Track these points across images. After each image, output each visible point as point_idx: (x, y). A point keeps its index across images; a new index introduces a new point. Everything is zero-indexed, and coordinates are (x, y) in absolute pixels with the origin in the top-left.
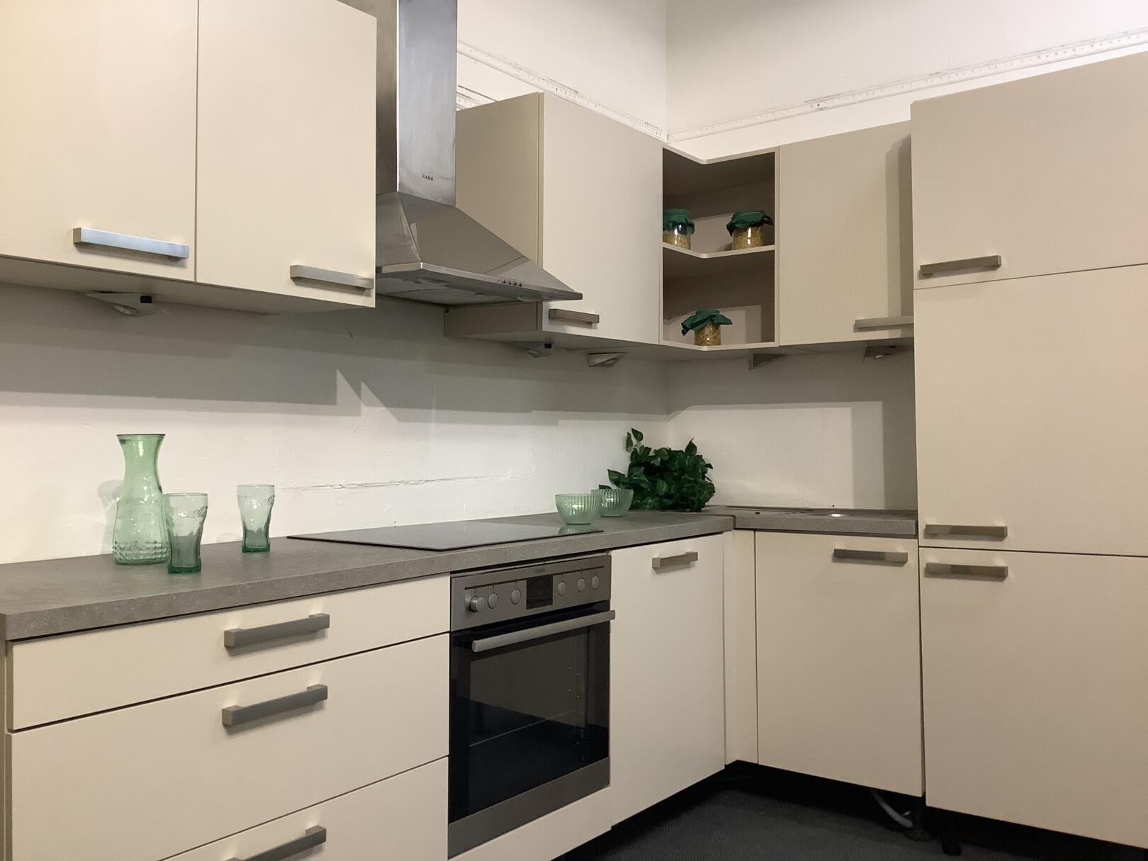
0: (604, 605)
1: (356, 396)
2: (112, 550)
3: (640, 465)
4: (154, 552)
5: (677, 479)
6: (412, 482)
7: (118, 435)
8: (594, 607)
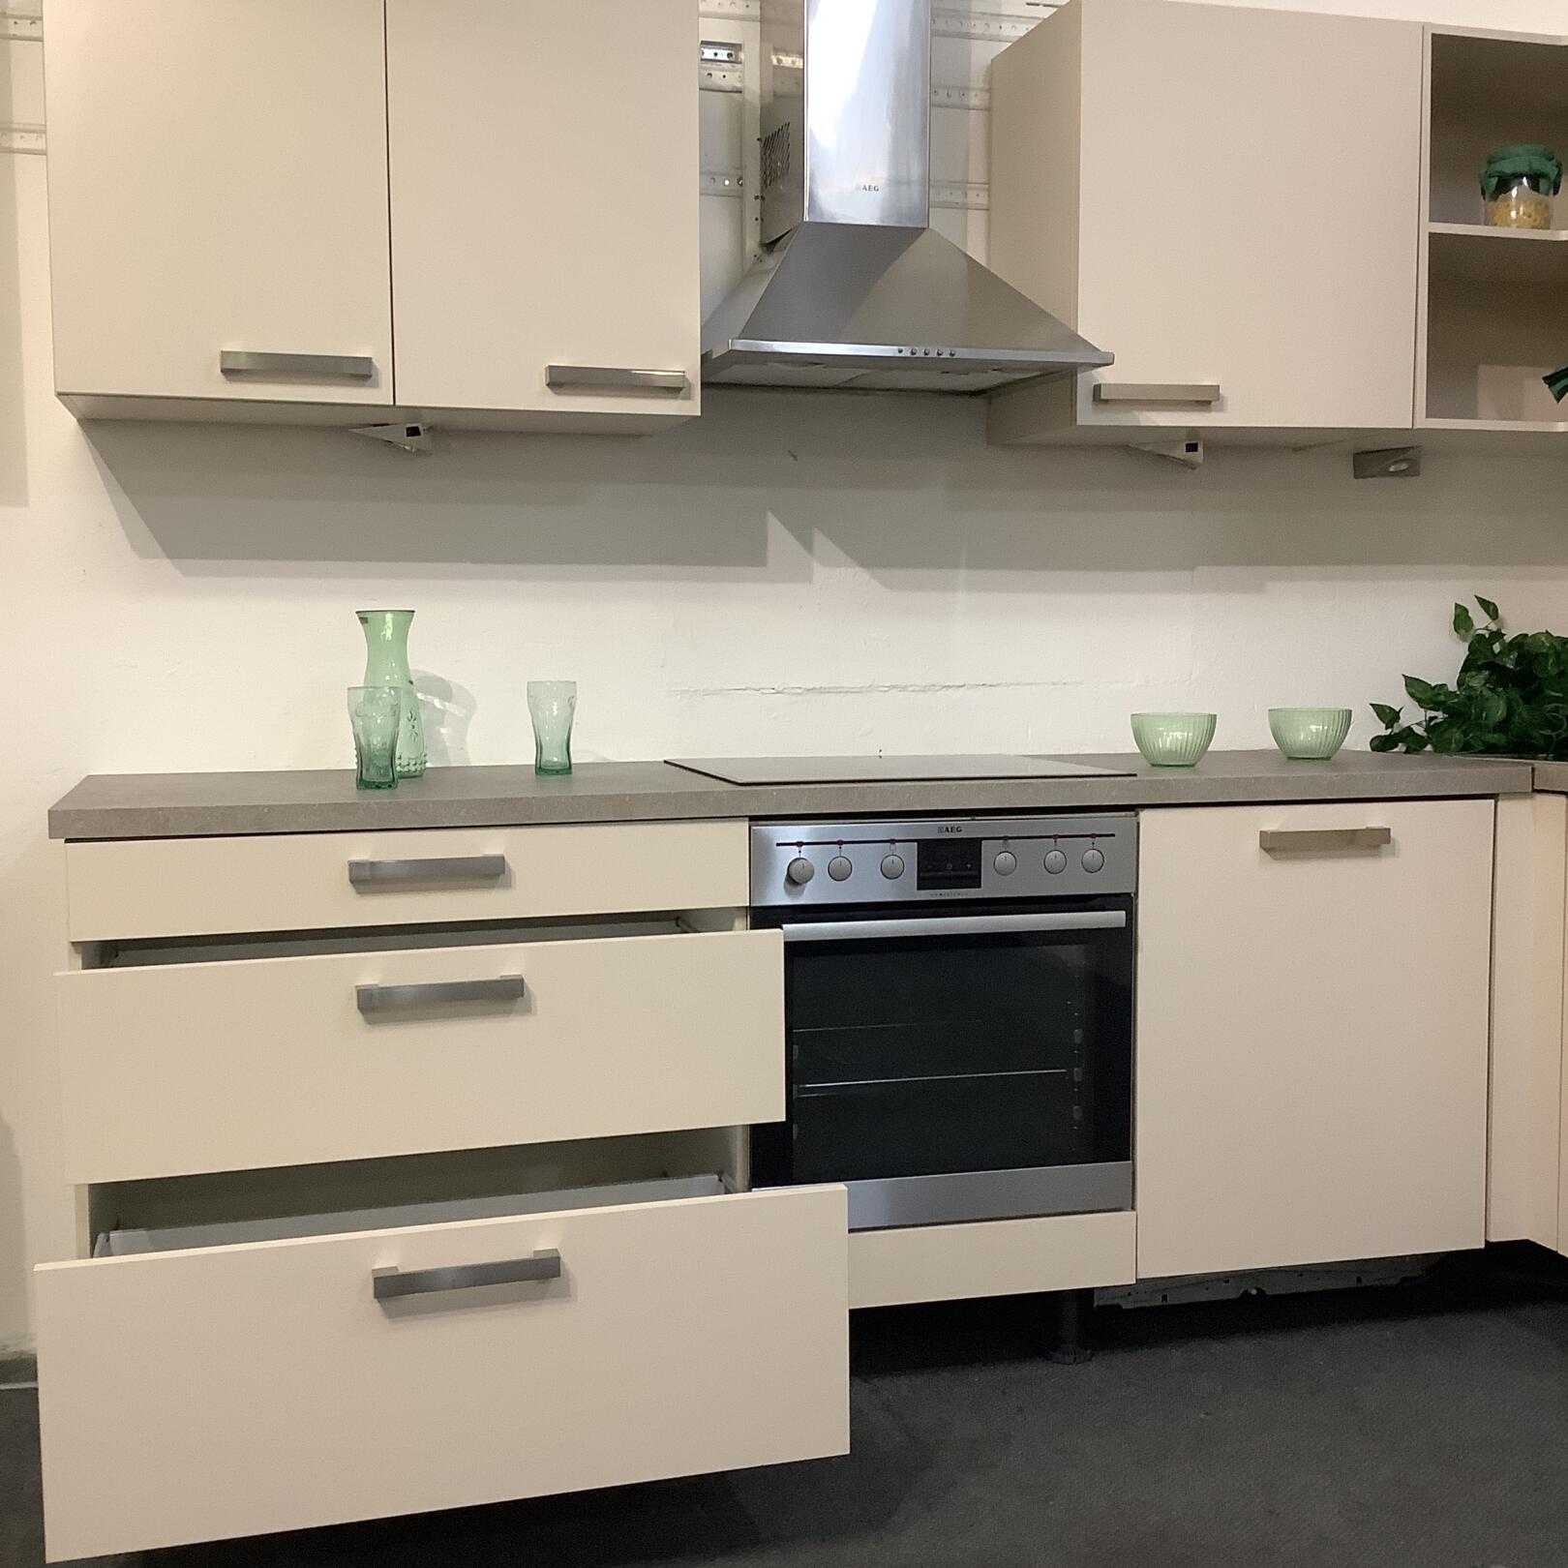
1: (801, 549)
3: (1480, 669)
6: (912, 689)
7: (357, 612)
8: (1090, 903)
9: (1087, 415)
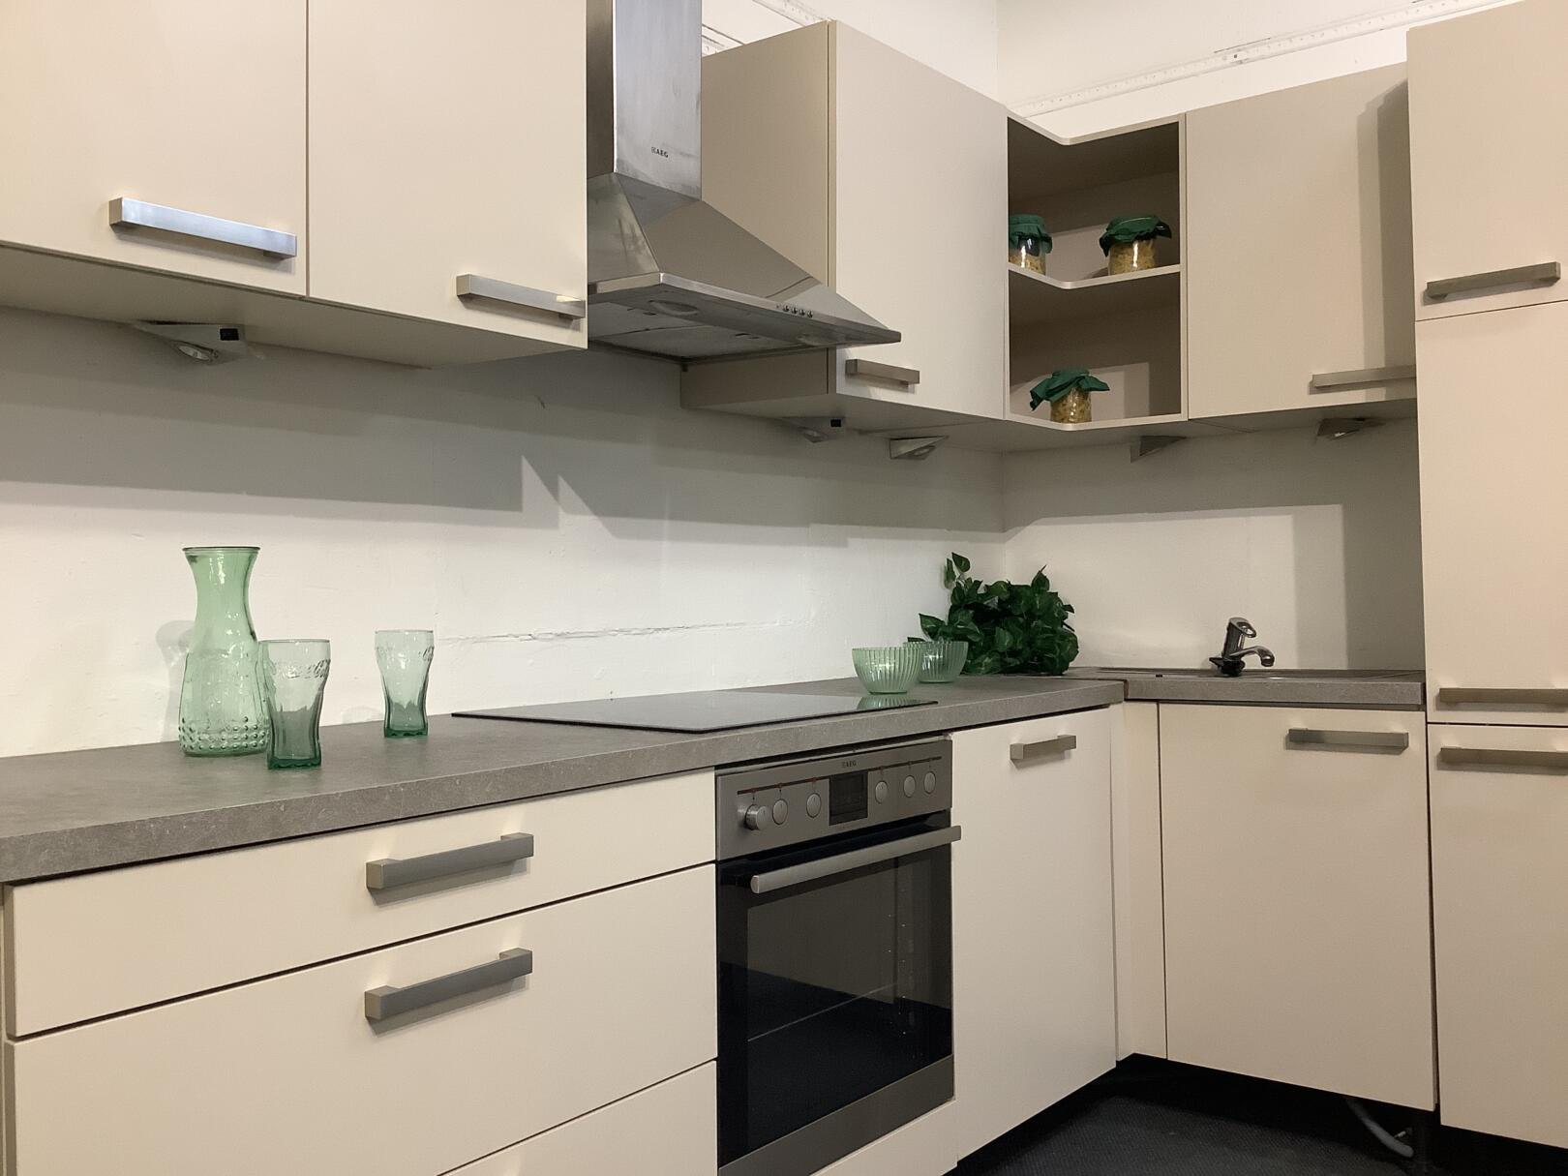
0: (940, 819)
1: (549, 495)
2: (178, 733)
3: (968, 607)
4: (244, 735)
5: (1026, 627)
6: (634, 632)
7: (185, 549)
8: (927, 822)
9: (844, 387)
